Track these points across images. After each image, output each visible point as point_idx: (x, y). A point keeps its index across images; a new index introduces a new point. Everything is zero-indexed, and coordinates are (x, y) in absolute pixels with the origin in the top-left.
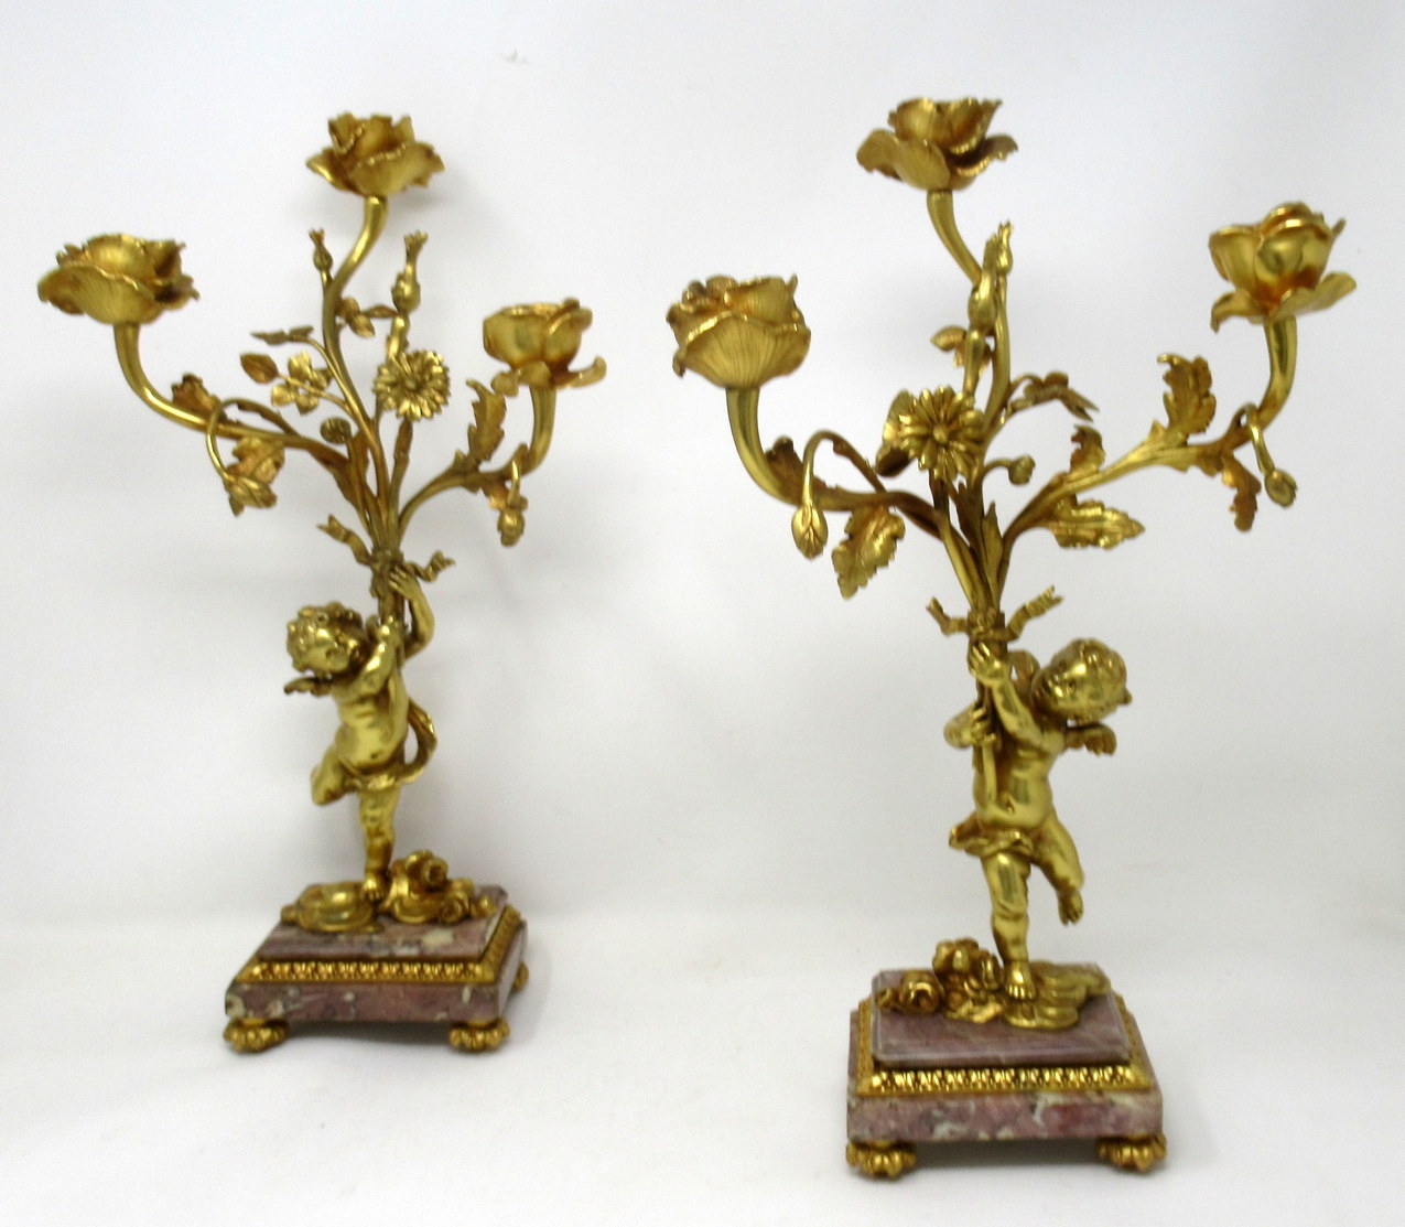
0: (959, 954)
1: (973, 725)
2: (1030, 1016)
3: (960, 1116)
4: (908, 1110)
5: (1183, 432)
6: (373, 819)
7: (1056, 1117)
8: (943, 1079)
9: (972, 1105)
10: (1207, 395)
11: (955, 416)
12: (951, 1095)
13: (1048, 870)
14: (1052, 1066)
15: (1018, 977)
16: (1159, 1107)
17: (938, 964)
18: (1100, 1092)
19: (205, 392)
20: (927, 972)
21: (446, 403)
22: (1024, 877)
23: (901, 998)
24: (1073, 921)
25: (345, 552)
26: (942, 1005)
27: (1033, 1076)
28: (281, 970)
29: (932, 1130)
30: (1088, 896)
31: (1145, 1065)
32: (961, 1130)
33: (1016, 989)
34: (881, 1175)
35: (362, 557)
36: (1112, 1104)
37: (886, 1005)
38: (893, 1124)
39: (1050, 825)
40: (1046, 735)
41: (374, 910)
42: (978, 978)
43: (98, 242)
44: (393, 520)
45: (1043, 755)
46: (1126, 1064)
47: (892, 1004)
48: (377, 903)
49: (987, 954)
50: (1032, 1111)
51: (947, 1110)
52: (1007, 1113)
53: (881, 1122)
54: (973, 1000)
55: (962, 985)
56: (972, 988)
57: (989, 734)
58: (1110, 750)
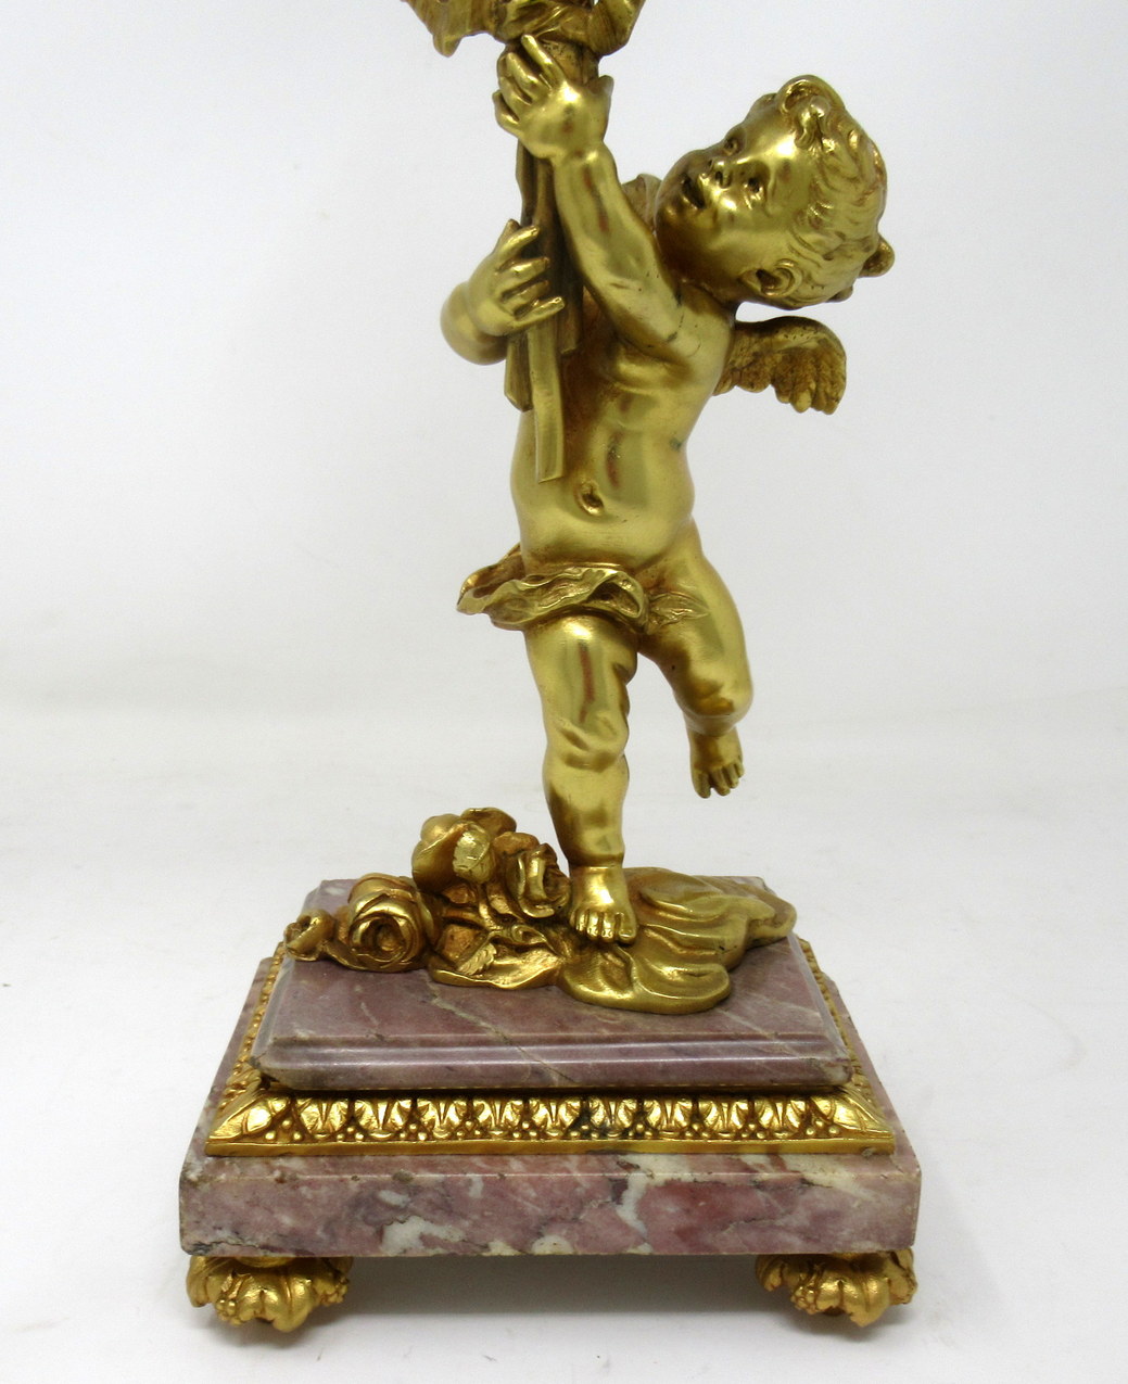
0: (468, 840)
2: (625, 982)
3: (446, 1204)
4: (324, 1185)
7: (671, 1208)
8: (413, 1116)
9: (475, 1180)
12: (428, 1153)
13: (675, 665)
14: (667, 1094)
15: (600, 893)
16: (912, 1192)
17: (425, 862)
18: (774, 1153)
20: (402, 883)
22: (624, 674)
23: (340, 932)
24: (722, 792)
26: (428, 951)
27: (623, 1112)
29: (380, 1234)
30: (751, 736)
31: (874, 1095)
32: (449, 1233)
33: (594, 920)
34: (262, 1331)
36: (806, 1184)
38: (287, 1221)
39: (685, 554)
42: (511, 897)
46: (835, 1092)
47: (320, 948)
49: (534, 842)
50: (618, 1199)
51: (416, 1190)
52: (555, 1204)
53: (259, 1216)
54: (496, 941)
55: (476, 910)
56: (497, 916)
57: (543, 297)
58: (826, 400)
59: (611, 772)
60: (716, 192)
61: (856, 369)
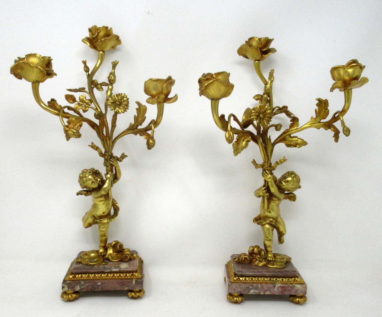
0: (255, 249)
1: (263, 191)
2: (274, 265)
3: (256, 288)
4: (244, 286)
5: (320, 119)
6: (103, 232)
7: (280, 289)
8: (252, 279)
9: (260, 286)
10: (327, 109)
11: (265, 111)
12: (254, 283)
13: (278, 230)
14: (279, 277)
15: (270, 255)
16: (306, 288)
17: (250, 252)
18: (291, 283)
19: (58, 104)
21: (128, 109)
22: (273, 230)
23: (240, 260)
24: (281, 244)
25: (96, 153)
26: (251, 262)
27: (275, 279)
28: (79, 276)
29: (249, 291)
32: (257, 291)
33: (270, 258)
34: (236, 302)
35: (101, 155)
36: (295, 286)
37: (236, 261)
38: (239, 290)
39: (279, 218)
40: (281, 194)
41: (103, 258)
42: (260, 255)
43: (29, 56)
44: (111, 143)
45: (279, 199)
46: (297, 278)
47: (238, 261)
48: (104, 256)
49: (262, 250)
50: (275, 288)
51: (253, 286)
52: (268, 288)
53: (237, 289)
54: (258, 260)
55: (256, 257)
56: (258, 258)
57: (266, 193)
58: (294, 200)
59: (271, 241)
60: (284, 183)
61: (297, 197)
